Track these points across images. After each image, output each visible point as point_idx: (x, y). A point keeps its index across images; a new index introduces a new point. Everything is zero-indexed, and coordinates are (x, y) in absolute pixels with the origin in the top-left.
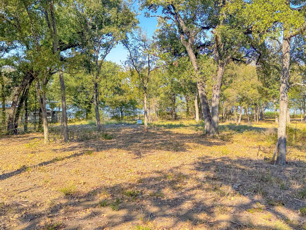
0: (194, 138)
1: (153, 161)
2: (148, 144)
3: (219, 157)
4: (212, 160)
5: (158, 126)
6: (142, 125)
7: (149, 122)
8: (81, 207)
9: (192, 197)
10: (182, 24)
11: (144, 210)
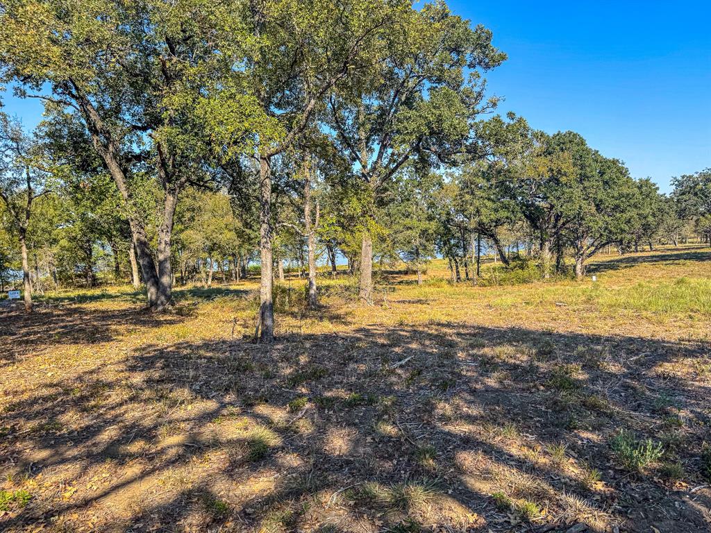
0: (129, 315)
1: (41, 367)
2: (32, 336)
3: (171, 344)
4: (158, 350)
6: (21, 300)
7: (37, 293)
9: (120, 418)
10: (94, 116)
11: (17, 461)
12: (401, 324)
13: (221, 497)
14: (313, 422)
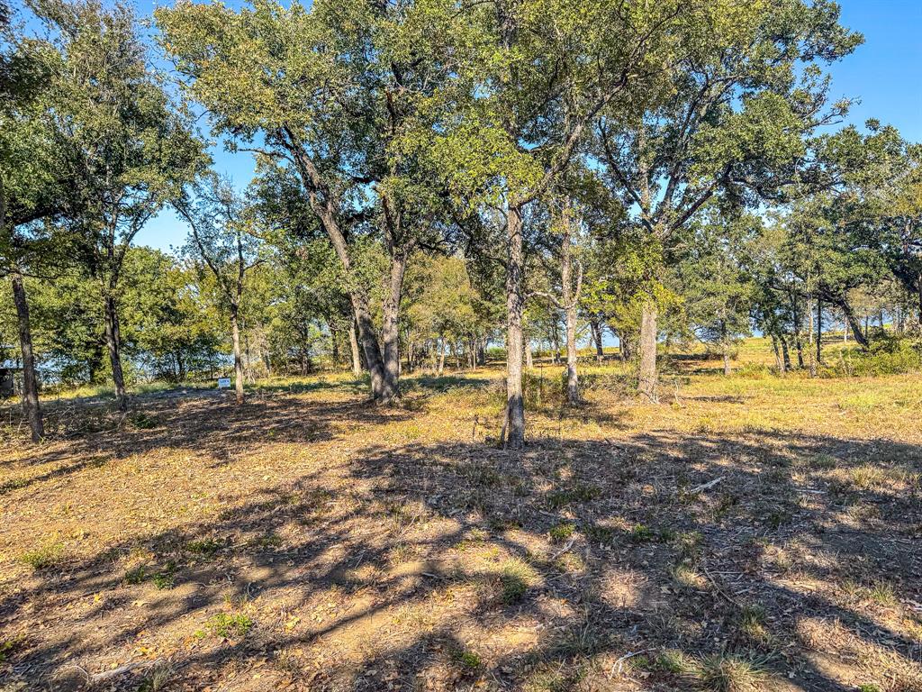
0: (351, 409)
1: (257, 469)
2: (245, 432)
3: (400, 446)
4: (386, 452)
5: (270, 389)
6: (231, 389)
7: (249, 382)
8: (77, 592)
9: (345, 536)
10: (310, 169)
11: (234, 579)
12: (702, 431)
13: (470, 647)
14: (585, 560)
